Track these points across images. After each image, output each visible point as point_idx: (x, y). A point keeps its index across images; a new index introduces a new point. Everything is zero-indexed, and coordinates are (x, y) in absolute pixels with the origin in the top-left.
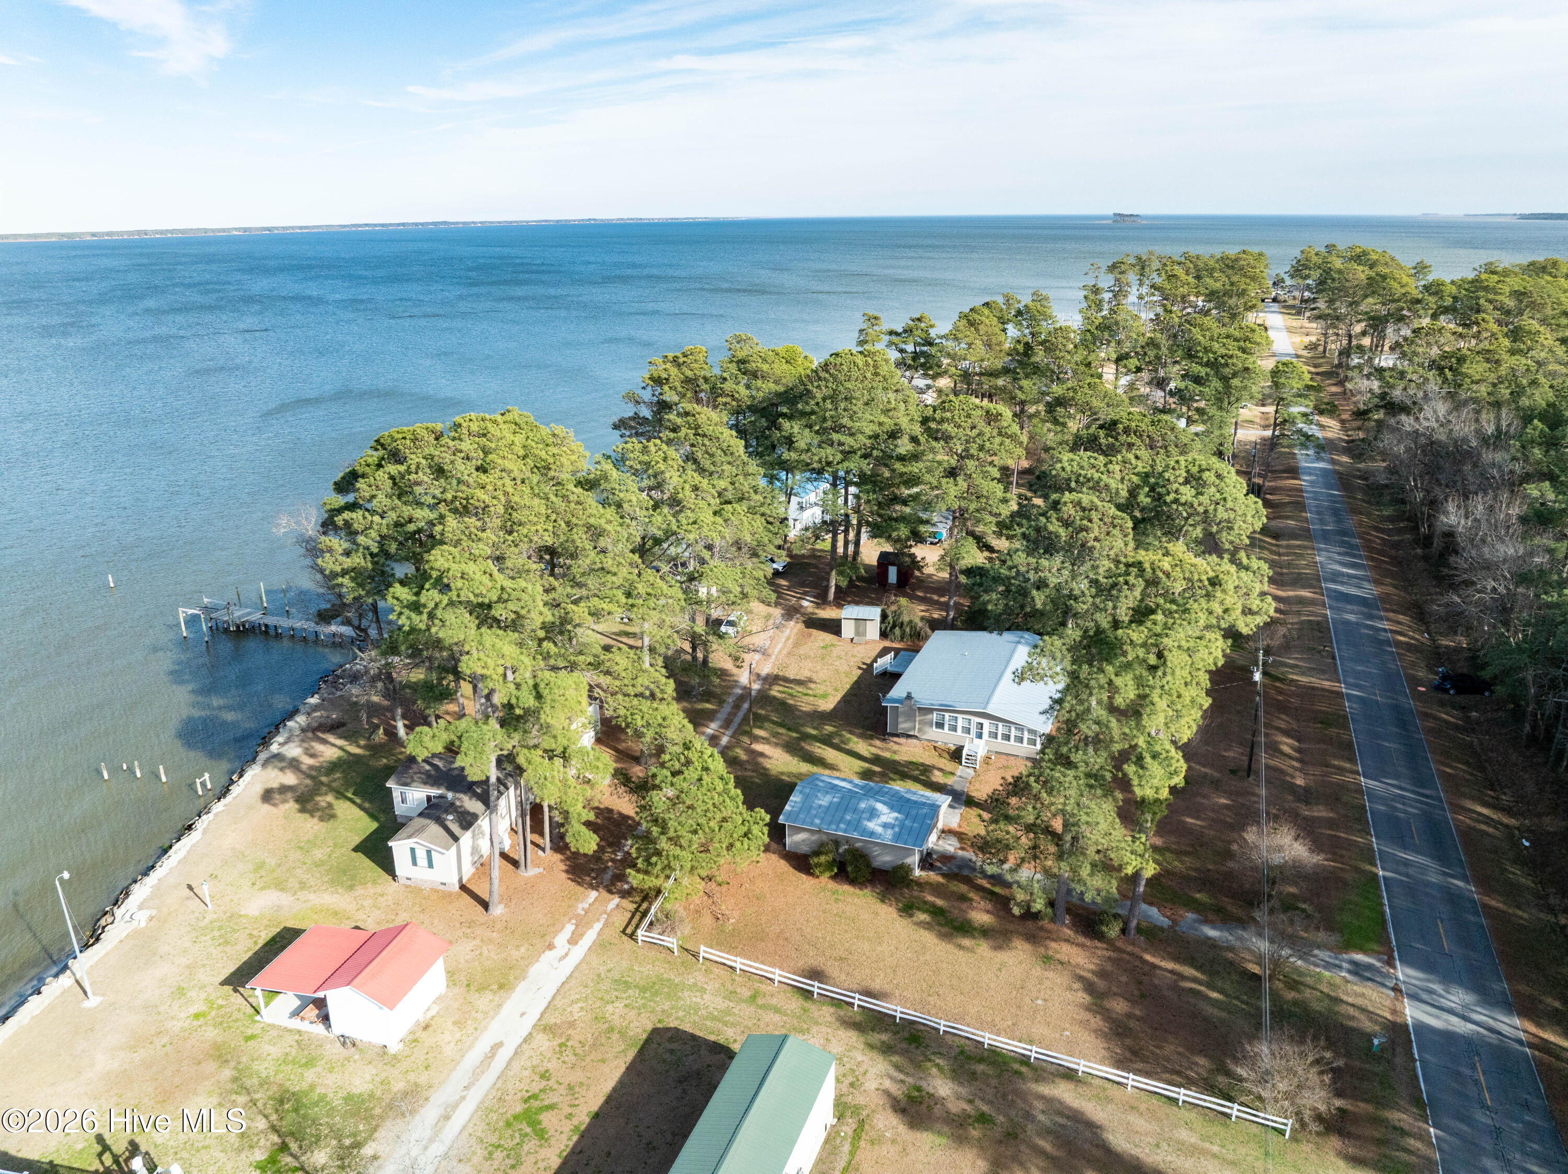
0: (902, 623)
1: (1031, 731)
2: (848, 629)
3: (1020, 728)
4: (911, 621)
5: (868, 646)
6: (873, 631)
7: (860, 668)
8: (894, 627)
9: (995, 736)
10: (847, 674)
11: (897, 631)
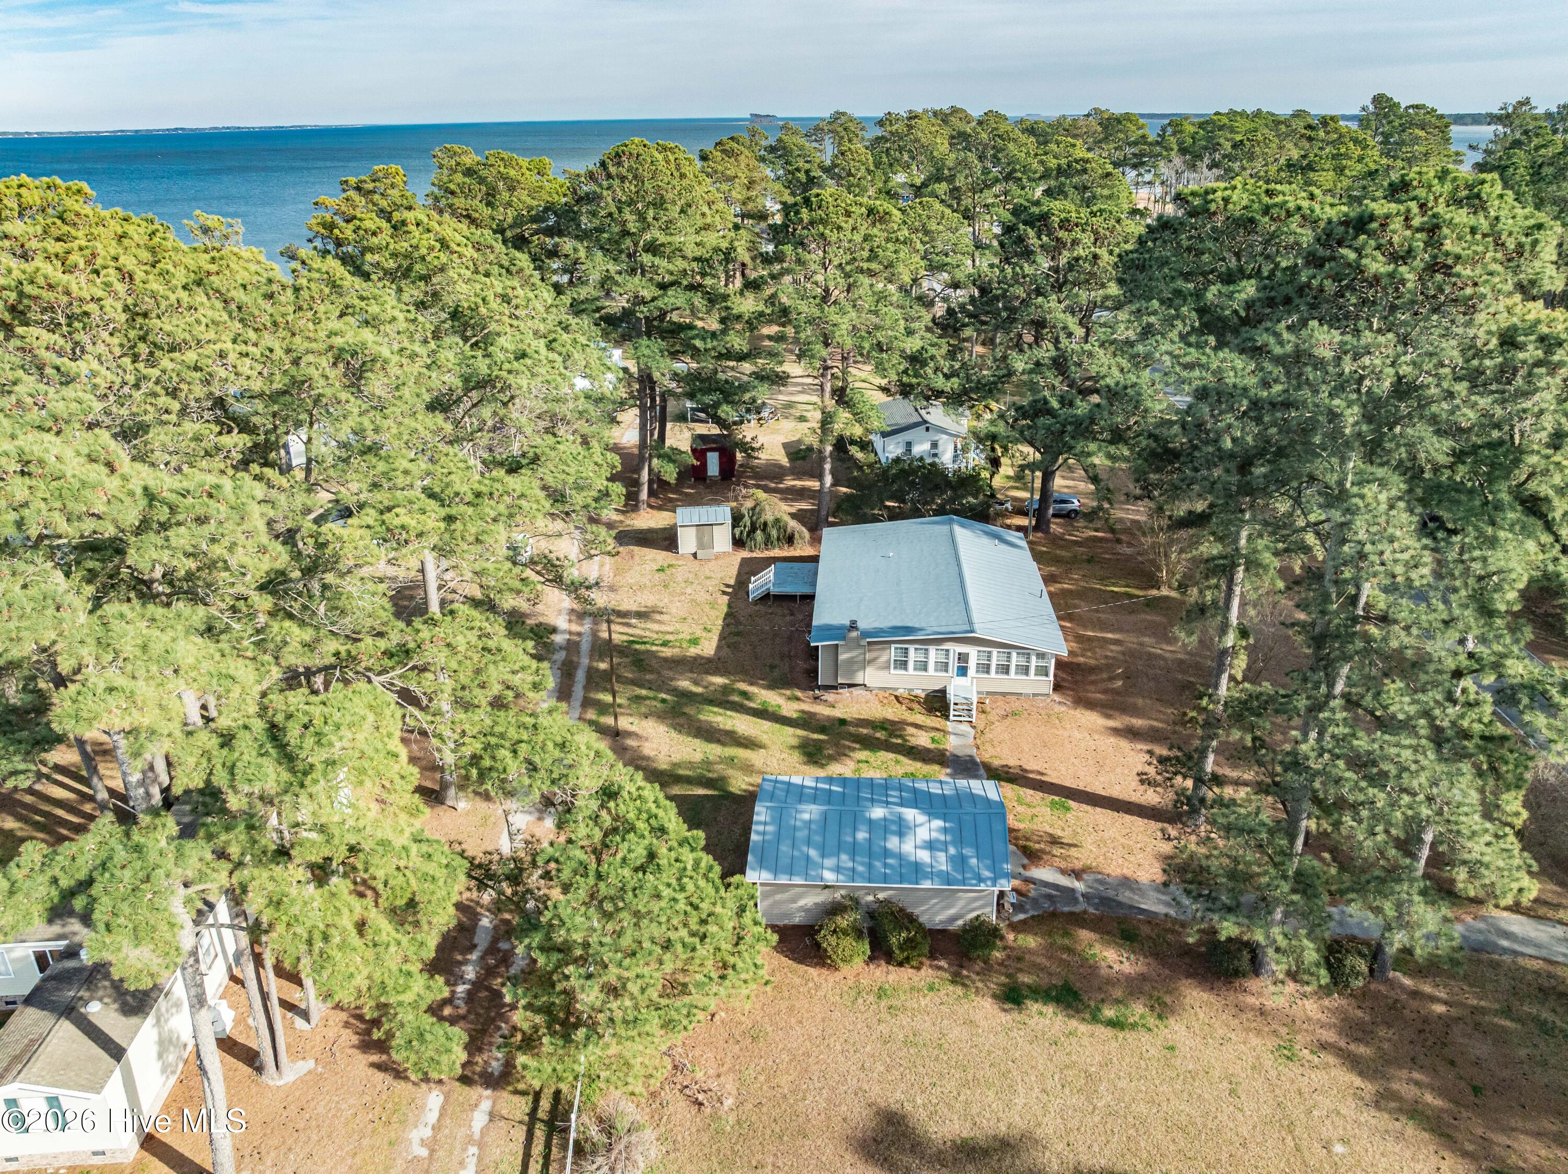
0: (765, 524)
1: (1041, 656)
2: (687, 541)
3: (1025, 652)
4: (777, 521)
5: (720, 562)
6: (722, 539)
7: (724, 593)
8: (753, 529)
9: (986, 669)
10: (713, 605)
11: (759, 535)
